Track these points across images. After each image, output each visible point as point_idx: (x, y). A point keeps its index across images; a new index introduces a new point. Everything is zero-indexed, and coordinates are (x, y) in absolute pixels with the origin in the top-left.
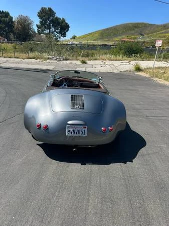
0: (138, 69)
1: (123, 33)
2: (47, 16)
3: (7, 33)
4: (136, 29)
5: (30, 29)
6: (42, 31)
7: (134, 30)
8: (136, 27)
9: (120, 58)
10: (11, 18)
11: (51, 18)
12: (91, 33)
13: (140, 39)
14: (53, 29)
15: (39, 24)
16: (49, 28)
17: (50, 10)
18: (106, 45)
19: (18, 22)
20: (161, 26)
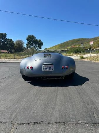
0: (82, 58)
1: (72, 44)
2: (31, 39)
3: (10, 49)
4: (79, 42)
5: (22, 46)
6: (29, 47)
7: (78, 42)
8: (79, 41)
9: (72, 54)
10: (13, 42)
11: (33, 40)
12: (55, 46)
13: (82, 46)
14: (35, 45)
15: (27, 43)
16: (32, 45)
17: (33, 36)
18: (63, 51)
19: (17, 43)
20: (92, 39)
